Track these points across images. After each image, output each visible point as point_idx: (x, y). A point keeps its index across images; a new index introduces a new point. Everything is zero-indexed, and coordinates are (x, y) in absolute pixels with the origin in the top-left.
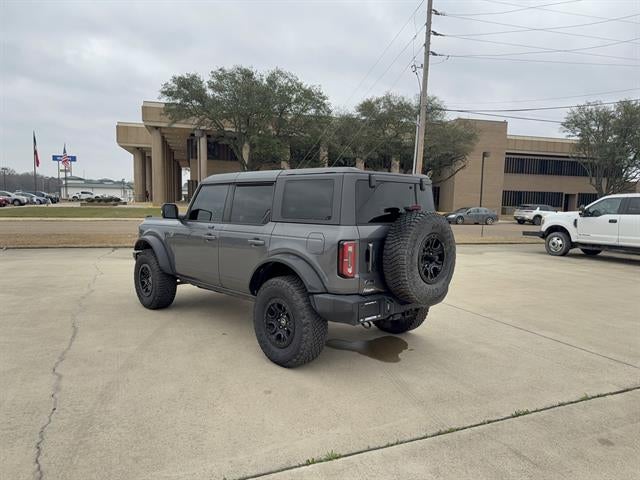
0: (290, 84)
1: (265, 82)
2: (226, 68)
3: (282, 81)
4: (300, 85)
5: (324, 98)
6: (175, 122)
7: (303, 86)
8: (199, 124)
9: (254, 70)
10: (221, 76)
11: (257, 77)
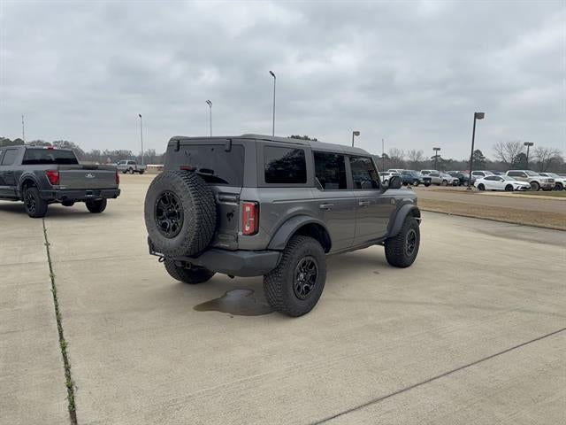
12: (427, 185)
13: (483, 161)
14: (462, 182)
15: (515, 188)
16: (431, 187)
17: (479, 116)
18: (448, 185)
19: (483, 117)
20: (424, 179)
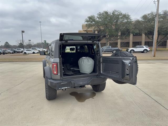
0: (118, 14)
1: (111, 14)
2: (101, 12)
3: (116, 13)
4: (121, 14)
5: (129, 16)
6: (88, 29)
7: (122, 14)
8: (95, 28)
9: (108, 11)
10: (100, 14)
11: (109, 13)
12: (4, 54)
13: (9, 45)
14: (15, 52)
15: (35, 53)
16: (5, 55)
17: (23, 32)
18: (10, 53)
19: (24, 32)
20: (3, 52)
